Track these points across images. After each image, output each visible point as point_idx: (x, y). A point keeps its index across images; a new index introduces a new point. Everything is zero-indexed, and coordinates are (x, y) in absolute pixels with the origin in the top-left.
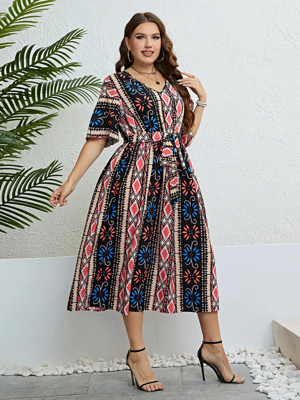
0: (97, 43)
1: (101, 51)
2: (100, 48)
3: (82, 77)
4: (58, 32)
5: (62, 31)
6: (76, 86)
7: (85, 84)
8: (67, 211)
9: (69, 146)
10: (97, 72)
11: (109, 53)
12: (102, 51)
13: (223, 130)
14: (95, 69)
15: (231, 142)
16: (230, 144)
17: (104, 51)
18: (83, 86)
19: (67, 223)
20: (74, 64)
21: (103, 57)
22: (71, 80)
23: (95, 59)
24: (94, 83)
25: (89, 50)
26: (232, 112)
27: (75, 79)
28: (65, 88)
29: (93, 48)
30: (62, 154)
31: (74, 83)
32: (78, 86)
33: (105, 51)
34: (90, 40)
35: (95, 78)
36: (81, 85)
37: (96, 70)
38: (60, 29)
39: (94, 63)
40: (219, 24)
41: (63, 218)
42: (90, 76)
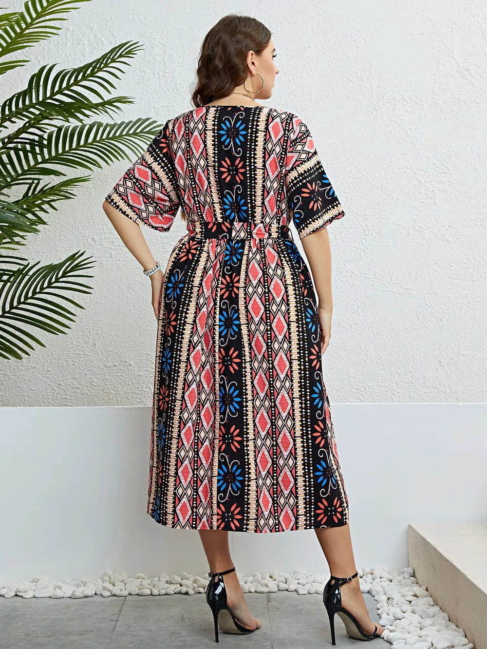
0: (160, 67)
1: (167, 80)
2: (165, 74)
3: (134, 120)
4: (98, 45)
5: (104, 45)
6: (124, 133)
7: (138, 131)
8: (99, 334)
9: (108, 229)
10: (158, 113)
11: (179, 84)
12: (168, 80)
14: (155, 107)
15: (366, 235)
16: (364, 238)
17: (170, 80)
18: (135, 133)
19: (97, 352)
20: (121, 100)
21: (169, 90)
22: (115, 125)
23: (156, 91)
24: (153, 130)
25: (147, 78)
26: (371, 188)
27: (123, 123)
28: (104, 137)
29: (154, 74)
30: (95, 241)
31: (121, 128)
32: (127, 134)
33: (172, 79)
34: (150, 61)
35: (155, 122)
36: (131, 132)
37: (157, 109)
38: (102, 41)
39: (153, 98)
40: (358, 47)
41: (90, 343)
42: (147, 119)
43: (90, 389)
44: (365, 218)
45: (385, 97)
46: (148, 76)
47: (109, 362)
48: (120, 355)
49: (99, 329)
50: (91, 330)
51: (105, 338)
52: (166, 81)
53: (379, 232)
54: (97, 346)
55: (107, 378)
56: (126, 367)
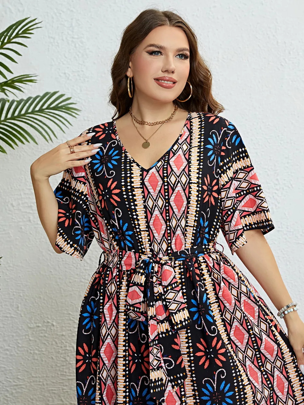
0: (68, 33)
1: (75, 45)
2: (74, 40)
3: (41, 95)
4: (6, 13)
5: (12, 13)
6: (30, 111)
7: (45, 107)
8: (21, 296)
9: (25, 194)
10: (68, 79)
11: (88, 49)
12: (77, 45)
13: (266, 172)
14: (65, 73)
15: (277, 190)
16: (276, 193)
17: (79, 45)
18: (41, 110)
19: (20, 314)
20: (22, 79)
21: (78, 55)
22: (22, 100)
23: (66, 57)
24: (60, 105)
25: (56, 44)
26: (281, 143)
27: (29, 99)
28: (9, 116)
29: (63, 40)
30: (13, 206)
31: (27, 105)
32: (32, 112)
33: (81, 45)
34: (58, 27)
35: (62, 96)
36: (37, 109)
37: (67, 75)
38: (10, 9)
39: (63, 64)
40: (262, 4)
41: (14, 306)
42: (55, 93)
43: (16, 350)
44: (275, 173)
45: (291, 52)
46: (57, 43)
47: (32, 323)
48: (42, 316)
49: (21, 291)
50: (15, 293)
51: (27, 300)
52: (75, 47)
53: (290, 186)
54: (20, 309)
55: (31, 338)
56: (49, 327)
